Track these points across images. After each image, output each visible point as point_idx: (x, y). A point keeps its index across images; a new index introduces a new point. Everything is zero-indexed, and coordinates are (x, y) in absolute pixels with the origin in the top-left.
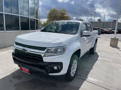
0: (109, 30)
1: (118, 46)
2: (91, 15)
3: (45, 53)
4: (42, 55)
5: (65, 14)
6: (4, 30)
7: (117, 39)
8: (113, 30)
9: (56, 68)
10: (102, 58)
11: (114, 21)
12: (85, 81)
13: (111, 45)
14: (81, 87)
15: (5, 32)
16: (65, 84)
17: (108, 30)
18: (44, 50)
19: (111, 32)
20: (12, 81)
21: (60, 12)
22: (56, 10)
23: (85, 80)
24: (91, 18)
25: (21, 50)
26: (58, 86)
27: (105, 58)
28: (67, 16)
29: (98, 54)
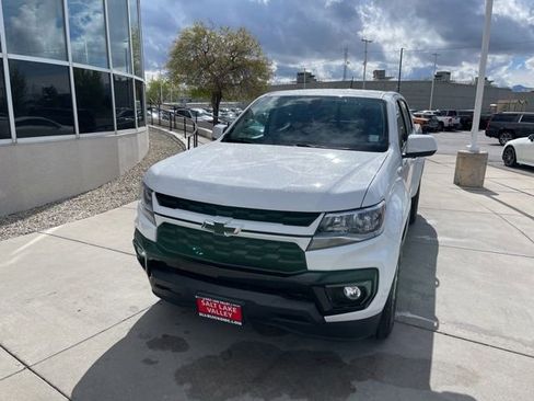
0: (425, 116)
1: (487, 184)
2: (345, 53)
3: (312, 237)
4: (303, 244)
5: (249, 52)
6: (10, 137)
7: (483, 154)
8: (440, 118)
9: (350, 291)
10: (451, 236)
11: (439, 76)
12: (435, 334)
13: (457, 183)
14: (433, 360)
15: (15, 144)
16: (370, 354)
17: (420, 116)
18: (307, 224)
19: (435, 125)
20: (154, 360)
21: (226, 41)
22: (205, 33)
23: (434, 329)
24: (346, 67)
25: (199, 227)
26: (347, 361)
27: (460, 237)
28: (257, 62)
29: (428, 222)
